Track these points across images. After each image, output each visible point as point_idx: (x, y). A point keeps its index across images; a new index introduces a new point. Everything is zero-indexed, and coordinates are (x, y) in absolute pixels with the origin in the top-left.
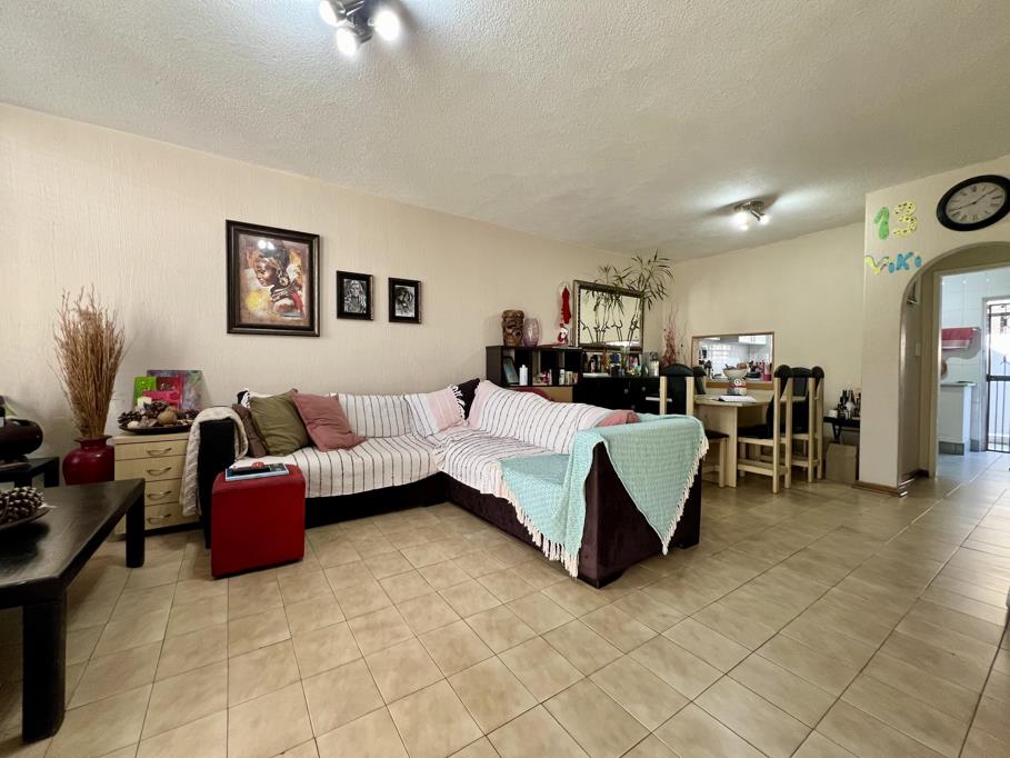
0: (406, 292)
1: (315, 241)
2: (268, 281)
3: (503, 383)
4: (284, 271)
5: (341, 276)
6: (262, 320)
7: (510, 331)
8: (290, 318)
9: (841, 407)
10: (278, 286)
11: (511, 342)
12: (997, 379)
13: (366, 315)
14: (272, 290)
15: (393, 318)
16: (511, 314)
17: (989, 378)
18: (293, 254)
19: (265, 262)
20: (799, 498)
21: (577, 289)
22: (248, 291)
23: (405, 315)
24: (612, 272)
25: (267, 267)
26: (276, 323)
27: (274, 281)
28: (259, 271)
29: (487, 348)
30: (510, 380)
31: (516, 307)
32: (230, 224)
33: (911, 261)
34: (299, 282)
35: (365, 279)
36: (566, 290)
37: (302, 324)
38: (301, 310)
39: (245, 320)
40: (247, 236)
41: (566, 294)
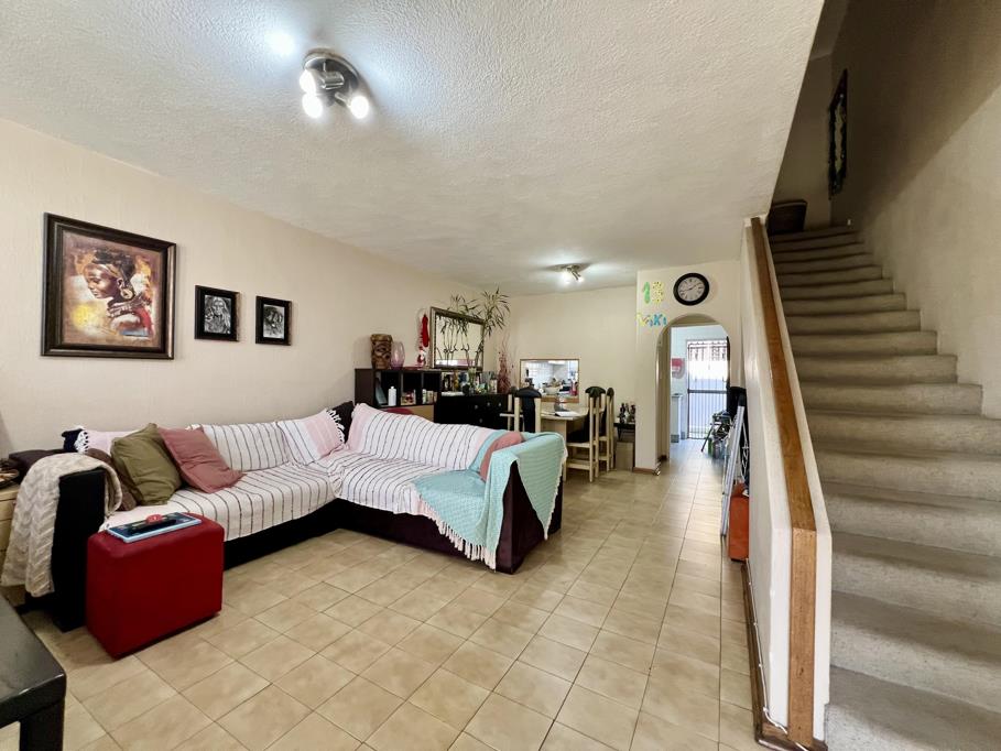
0: (275, 312)
1: (171, 251)
2: (105, 293)
3: (375, 405)
4: (127, 282)
5: (202, 292)
6: (93, 339)
7: (379, 354)
8: (133, 338)
9: (622, 416)
10: (118, 298)
11: (380, 365)
12: (693, 392)
13: (231, 336)
14: (110, 304)
15: (261, 339)
16: (380, 338)
17: (689, 391)
18: (140, 262)
19: (100, 269)
20: (605, 484)
21: (433, 315)
22: (76, 304)
23: (273, 336)
24: (461, 302)
25: (104, 276)
26: (114, 344)
27: (113, 292)
28: (92, 279)
29: (356, 370)
30: (380, 402)
31: (384, 331)
32: (51, 219)
33: (661, 320)
34: (148, 295)
35: (231, 298)
36: (425, 316)
37: (150, 345)
38: (150, 328)
39: (68, 340)
40: (75, 236)
41: (425, 319)
